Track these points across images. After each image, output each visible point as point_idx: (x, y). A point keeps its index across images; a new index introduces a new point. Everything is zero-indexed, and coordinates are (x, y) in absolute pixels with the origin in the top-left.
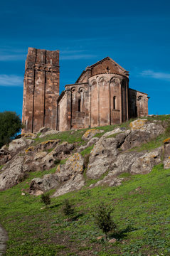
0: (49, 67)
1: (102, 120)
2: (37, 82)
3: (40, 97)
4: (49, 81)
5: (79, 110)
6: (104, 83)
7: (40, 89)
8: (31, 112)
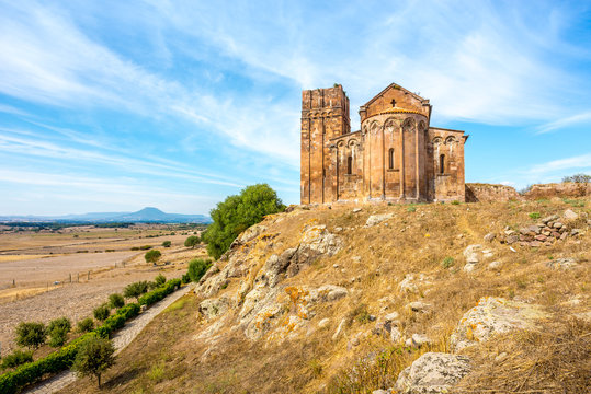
0: (328, 111)
1: (374, 186)
2: (313, 135)
3: (318, 154)
4: (328, 130)
5: (350, 172)
6: (376, 129)
7: (317, 143)
8: (307, 175)
